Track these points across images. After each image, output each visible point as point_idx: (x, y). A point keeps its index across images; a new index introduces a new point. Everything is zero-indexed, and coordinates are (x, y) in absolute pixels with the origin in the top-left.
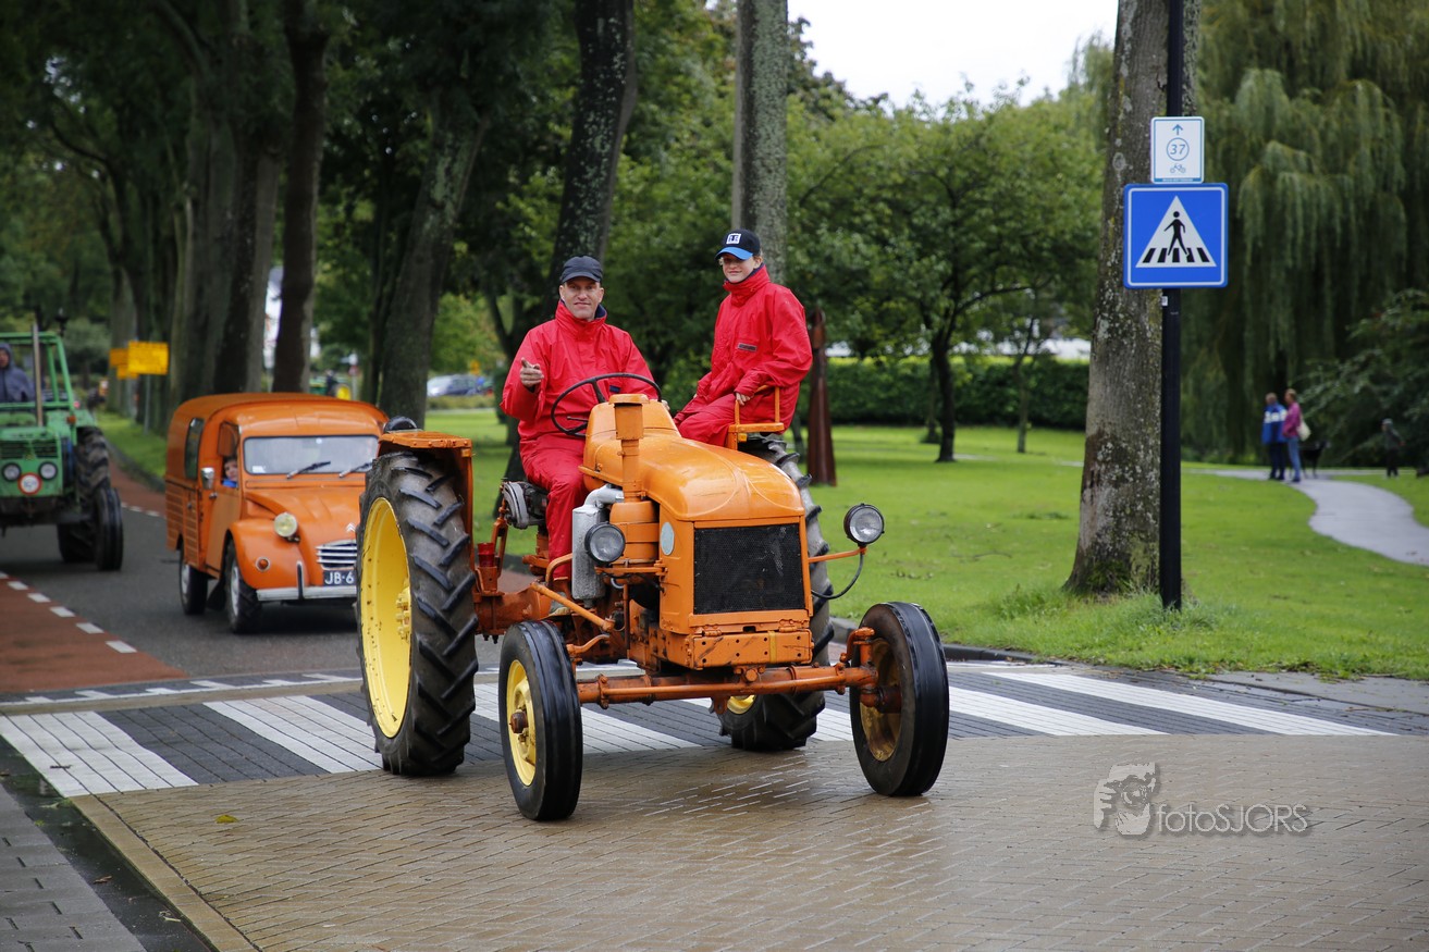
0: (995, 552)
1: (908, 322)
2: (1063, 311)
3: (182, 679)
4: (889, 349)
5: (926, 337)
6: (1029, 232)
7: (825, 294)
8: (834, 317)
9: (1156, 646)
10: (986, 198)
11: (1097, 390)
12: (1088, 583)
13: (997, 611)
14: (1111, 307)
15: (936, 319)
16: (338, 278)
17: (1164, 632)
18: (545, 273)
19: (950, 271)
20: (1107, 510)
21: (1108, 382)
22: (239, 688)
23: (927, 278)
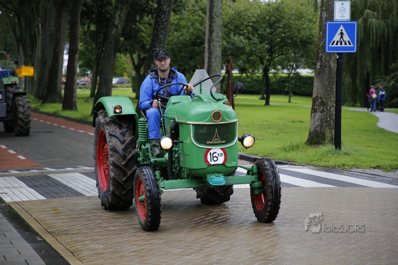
0: (283, 132)
1: (256, 63)
2: (303, 60)
3: (40, 167)
4: (250, 71)
5: (262, 67)
6: (293, 36)
7: (232, 54)
8: (234, 61)
9: (333, 161)
10: (281, 26)
11: (316, 84)
12: (313, 142)
13: (285, 150)
14: (321, 58)
15: (265, 62)
16: (85, 48)
17: (336, 157)
18: (148, 47)
19: (269, 48)
20: (319, 120)
21: (319, 81)
22: (58, 170)
23: (262, 50)
